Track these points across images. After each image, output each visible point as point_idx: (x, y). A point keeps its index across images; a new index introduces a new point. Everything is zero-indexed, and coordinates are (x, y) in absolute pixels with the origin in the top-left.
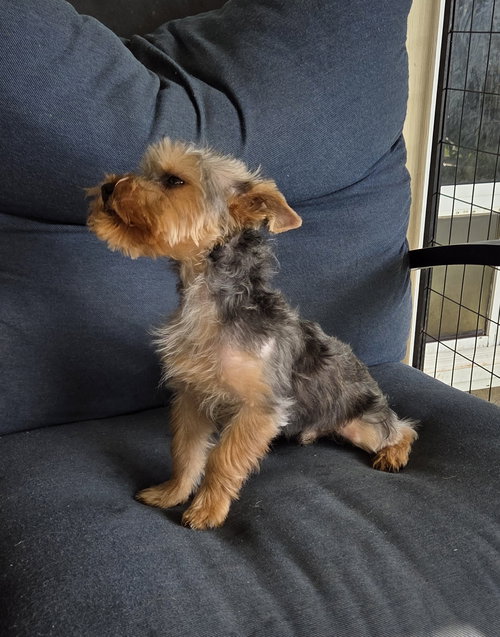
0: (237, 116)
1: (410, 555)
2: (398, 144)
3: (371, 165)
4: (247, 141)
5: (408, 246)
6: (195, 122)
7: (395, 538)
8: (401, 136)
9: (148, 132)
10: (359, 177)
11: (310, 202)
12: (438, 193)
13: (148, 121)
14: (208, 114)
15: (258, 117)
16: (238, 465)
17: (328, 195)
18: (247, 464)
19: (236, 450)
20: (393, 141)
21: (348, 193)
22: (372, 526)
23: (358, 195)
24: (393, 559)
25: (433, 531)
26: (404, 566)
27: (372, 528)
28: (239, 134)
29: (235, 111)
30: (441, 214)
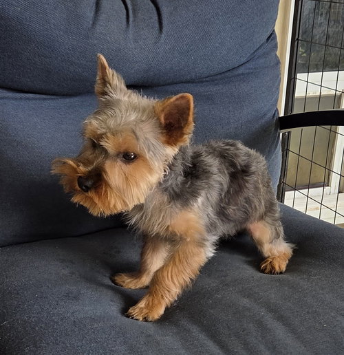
0: (156, 13)
1: (292, 330)
2: (272, 36)
3: (253, 51)
4: (163, 31)
5: (278, 113)
6: (125, 16)
7: (280, 318)
8: (274, 31)
9: (91, 22)
10: (244, 60)
11: (207, 79)
12: (295, 78)
13: (91, 14)
14: (134, 10)
15: (171, 13)
16: (175, 281)
17: (221, 74)
18: (182, 281)
19: (175, 270)
20: (269, 34)
21: (236, 72)
22: (263, 310)
23: (243, 74)
24: (280, 331)
25: (308, 313)
26: (288, 336)
27: (263, 311)
28: (157, 25)
29: (154, 8)
30: (297, 95)
